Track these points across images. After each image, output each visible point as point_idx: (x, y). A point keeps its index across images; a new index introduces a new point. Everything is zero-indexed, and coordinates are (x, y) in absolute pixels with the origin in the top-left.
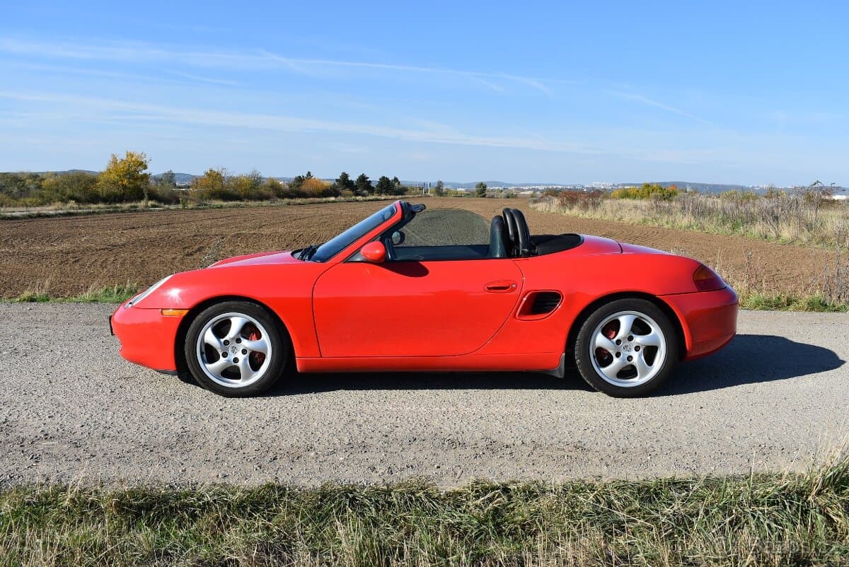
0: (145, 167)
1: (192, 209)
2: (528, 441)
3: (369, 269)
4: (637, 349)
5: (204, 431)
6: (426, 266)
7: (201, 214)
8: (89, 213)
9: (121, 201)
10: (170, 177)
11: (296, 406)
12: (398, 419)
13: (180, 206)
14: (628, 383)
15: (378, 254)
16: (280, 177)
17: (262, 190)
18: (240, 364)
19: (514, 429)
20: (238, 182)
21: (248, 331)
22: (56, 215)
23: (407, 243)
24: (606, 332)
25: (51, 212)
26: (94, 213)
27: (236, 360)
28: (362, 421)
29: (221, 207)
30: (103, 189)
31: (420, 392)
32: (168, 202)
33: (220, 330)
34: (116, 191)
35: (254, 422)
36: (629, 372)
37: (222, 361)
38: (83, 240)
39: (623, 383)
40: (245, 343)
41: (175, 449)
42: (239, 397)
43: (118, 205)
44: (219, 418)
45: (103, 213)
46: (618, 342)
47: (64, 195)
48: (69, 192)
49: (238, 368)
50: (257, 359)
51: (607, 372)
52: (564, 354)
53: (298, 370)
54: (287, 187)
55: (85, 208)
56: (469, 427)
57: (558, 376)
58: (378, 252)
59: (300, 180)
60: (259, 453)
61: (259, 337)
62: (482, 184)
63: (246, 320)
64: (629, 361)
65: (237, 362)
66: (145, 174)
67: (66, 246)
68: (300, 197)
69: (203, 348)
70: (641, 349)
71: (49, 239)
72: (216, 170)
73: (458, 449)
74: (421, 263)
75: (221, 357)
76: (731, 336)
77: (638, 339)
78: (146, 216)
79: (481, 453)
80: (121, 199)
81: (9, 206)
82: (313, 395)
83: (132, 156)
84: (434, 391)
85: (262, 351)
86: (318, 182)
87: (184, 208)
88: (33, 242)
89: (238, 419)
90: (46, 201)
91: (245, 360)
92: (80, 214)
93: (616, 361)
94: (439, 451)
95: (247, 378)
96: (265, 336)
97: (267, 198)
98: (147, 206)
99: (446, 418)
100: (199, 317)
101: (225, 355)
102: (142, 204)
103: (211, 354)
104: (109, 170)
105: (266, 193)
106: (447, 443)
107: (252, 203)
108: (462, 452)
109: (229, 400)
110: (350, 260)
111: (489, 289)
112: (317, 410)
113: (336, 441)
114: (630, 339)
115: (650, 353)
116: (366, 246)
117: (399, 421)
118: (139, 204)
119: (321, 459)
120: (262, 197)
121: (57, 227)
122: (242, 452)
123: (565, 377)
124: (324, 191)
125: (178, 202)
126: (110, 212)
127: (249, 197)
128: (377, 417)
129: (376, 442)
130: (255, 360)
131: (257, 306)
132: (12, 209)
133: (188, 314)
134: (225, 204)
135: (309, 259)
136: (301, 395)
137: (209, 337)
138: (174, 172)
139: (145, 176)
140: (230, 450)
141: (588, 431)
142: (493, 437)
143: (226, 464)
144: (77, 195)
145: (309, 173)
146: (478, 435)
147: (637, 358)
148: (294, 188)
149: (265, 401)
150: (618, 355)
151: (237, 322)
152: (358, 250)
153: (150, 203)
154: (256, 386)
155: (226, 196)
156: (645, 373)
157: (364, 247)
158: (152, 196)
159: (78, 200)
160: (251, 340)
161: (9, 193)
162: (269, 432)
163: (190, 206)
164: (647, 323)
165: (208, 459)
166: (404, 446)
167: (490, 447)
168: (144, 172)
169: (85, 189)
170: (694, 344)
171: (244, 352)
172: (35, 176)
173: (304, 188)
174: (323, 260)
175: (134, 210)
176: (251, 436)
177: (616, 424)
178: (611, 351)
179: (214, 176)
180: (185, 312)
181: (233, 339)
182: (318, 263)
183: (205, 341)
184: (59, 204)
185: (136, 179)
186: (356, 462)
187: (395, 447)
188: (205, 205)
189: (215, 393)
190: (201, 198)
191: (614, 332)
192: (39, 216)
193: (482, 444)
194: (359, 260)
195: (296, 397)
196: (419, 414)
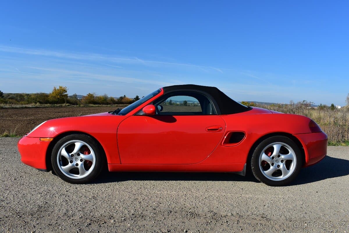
0: (66, 92)
1: (82, 107)
2: (234, 213)
3: (147, 119)
4: (282, 161)
5: (54, 204)
6: (175, 118)
7: (85, 109)
8: (44, 107)
9: (57, 104)
10: (75, 96)
11: (107, 189)
12: (161, 198)
13: (78, 106)
14: (277, 179)
15: (152, 111)
16: (114, 97)
17: (108, 101)
18: (79, 167)
19: (225, 205)
20: (99, 98)
21: (84, 150)
22: (32, 107)
23: (164, 111)
24: (267, 153)
25: (30, 107)
26: (46, 107)
27: (77, 165)
28: (142, 200)
29: (93, 106)
30: (50, 99)
31: (171, 182)
32: (74, 104)
33: (70, 149)
34: (55, 100)
35: (83, 199)
36: (278, 173)
37: (70, 165)
38: (39, 116)
39: (274, 179)
40: (82, 156)
41: (34, 216)
42: (78, 184)
43: (55, 105)
44: (65, 196)
45: (49, 107)
46: (273, 158)
47: (36, 101)
48: (38, 100)
49: (78, 169)
50: (88, 164)
51: (267, 173)
52: (246, 164)
53: (109, 170)
54: (117, 100)
55: (43, 105)
56: (200, 204)
57: (242, 175)
58: (152, 109)
59: (121, 98)
60: (81, 220)
61: (89, 152)
62: (185, 101)
63: (83, 144)
64: (278, 167)
65: (78, 165)
66: (66, 94)
67: (33, 118)
68: (121, 104)
69: (61, 158)
70: (284, 162)
71: (27, 115)
72: (91, 94)
73: (196, 218)
74: (173, 116)
75: (70, 163)
76: (325, 155)
77: (283, 157)
78: (65, 109)
79: (210, 221)
80: (57, 103)
81: (15, 104)
82: (116, 183)
83: (61, 87)
84: (178, 181)
85: (91, 161)
86: (128, 99)
87: (79, 106)
88: (20, 116)
89: (74, 197)
90: (29, 103)
91: (82, 164)
92: (41, 107)
93: (272, 167)
94: (186, 220)
95: (83, 174)
96: (92, 153)
97: (110, 104)
98: (66, 105)
99: (186, 198)
100: (59, 142)
101: (71, 162)
102: (64, 105)
103: (64, 161)
104: (53, 92)
105: (109, 102)
106: (189, 214)
107: (104, 105)
108: (199, 220)
109: (73, 185)
110: (137, 114)
111: (208, 130)
112: (118, 192)
113: (126, 212)
114: (279, 156)
115: (288, 163)
116: (145, 107)
117: (161, 200)
118: (63, 105)
119: (117, 224)
120: (107, 104)
121: (30, 112)
122: (72, 218)
123: (246, 175)
124: (130, 102)
125: (77, 104)
126: (52, 107)
127: (103, 103)
128: (150, 197)
129: (149, 213)
130: (87, 164)
131: (89, 137)
132: (16, 105)
133: (53, 140)
134: (94, 105)
135: (117, 114)
136: (110, 183)
137: (64, 152)
138: (77, 94)
139: (66, 95)
140: (66, 217)
141: (266, 207)
142: (214, 211)
143: (60, 227)
144: (41, 101)
145: (125, 95)
146: (206, 209)
147: (282, 166)
148: (119, 101)
149: (91, 186)
150: (273, 164)
151: (78, 145)
152: (141, 109)
153: (67, 104)
154: (87, 178)
155: (95, 103)
156: (286, 174)
157: (144, 108)
158: (68, 102)
159: (40, 103)
160: (85, 154)
161: (17, 100)
162: (89, 206)
163: (82, 106)
164: (287, 148)
165: (51, 224)
166: (165, 216)
167: (214, 217)
168: (66, 93)
169: (44, 99)
170: (310, 160)
171: (81, 160)
172: (28, 95)
173: (123, 101)
174: (124, 114)
175: (62, 107)
176: (79, 209)
177: (279, 203)
178: (269, 163)
179: (91, 96)
180: (52, 139)
181: (76, 153)
182: (121, 116)
183: (62, 155)
184: (33, 104)
185: (63, 96)
186: (137, 227)
187: (160, 217)
188: (87, 105)
189: (66, 182)
190: (86, 103)
191: (270, 153)
192: (26, 108)
193: (209, 215)
194: (142, 114)
195: (107, 184)
196: (172, 195)
